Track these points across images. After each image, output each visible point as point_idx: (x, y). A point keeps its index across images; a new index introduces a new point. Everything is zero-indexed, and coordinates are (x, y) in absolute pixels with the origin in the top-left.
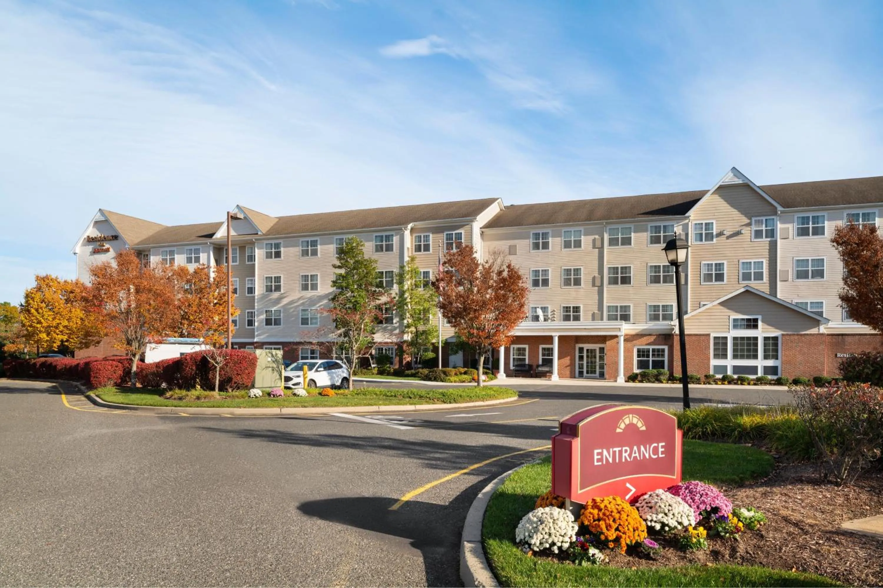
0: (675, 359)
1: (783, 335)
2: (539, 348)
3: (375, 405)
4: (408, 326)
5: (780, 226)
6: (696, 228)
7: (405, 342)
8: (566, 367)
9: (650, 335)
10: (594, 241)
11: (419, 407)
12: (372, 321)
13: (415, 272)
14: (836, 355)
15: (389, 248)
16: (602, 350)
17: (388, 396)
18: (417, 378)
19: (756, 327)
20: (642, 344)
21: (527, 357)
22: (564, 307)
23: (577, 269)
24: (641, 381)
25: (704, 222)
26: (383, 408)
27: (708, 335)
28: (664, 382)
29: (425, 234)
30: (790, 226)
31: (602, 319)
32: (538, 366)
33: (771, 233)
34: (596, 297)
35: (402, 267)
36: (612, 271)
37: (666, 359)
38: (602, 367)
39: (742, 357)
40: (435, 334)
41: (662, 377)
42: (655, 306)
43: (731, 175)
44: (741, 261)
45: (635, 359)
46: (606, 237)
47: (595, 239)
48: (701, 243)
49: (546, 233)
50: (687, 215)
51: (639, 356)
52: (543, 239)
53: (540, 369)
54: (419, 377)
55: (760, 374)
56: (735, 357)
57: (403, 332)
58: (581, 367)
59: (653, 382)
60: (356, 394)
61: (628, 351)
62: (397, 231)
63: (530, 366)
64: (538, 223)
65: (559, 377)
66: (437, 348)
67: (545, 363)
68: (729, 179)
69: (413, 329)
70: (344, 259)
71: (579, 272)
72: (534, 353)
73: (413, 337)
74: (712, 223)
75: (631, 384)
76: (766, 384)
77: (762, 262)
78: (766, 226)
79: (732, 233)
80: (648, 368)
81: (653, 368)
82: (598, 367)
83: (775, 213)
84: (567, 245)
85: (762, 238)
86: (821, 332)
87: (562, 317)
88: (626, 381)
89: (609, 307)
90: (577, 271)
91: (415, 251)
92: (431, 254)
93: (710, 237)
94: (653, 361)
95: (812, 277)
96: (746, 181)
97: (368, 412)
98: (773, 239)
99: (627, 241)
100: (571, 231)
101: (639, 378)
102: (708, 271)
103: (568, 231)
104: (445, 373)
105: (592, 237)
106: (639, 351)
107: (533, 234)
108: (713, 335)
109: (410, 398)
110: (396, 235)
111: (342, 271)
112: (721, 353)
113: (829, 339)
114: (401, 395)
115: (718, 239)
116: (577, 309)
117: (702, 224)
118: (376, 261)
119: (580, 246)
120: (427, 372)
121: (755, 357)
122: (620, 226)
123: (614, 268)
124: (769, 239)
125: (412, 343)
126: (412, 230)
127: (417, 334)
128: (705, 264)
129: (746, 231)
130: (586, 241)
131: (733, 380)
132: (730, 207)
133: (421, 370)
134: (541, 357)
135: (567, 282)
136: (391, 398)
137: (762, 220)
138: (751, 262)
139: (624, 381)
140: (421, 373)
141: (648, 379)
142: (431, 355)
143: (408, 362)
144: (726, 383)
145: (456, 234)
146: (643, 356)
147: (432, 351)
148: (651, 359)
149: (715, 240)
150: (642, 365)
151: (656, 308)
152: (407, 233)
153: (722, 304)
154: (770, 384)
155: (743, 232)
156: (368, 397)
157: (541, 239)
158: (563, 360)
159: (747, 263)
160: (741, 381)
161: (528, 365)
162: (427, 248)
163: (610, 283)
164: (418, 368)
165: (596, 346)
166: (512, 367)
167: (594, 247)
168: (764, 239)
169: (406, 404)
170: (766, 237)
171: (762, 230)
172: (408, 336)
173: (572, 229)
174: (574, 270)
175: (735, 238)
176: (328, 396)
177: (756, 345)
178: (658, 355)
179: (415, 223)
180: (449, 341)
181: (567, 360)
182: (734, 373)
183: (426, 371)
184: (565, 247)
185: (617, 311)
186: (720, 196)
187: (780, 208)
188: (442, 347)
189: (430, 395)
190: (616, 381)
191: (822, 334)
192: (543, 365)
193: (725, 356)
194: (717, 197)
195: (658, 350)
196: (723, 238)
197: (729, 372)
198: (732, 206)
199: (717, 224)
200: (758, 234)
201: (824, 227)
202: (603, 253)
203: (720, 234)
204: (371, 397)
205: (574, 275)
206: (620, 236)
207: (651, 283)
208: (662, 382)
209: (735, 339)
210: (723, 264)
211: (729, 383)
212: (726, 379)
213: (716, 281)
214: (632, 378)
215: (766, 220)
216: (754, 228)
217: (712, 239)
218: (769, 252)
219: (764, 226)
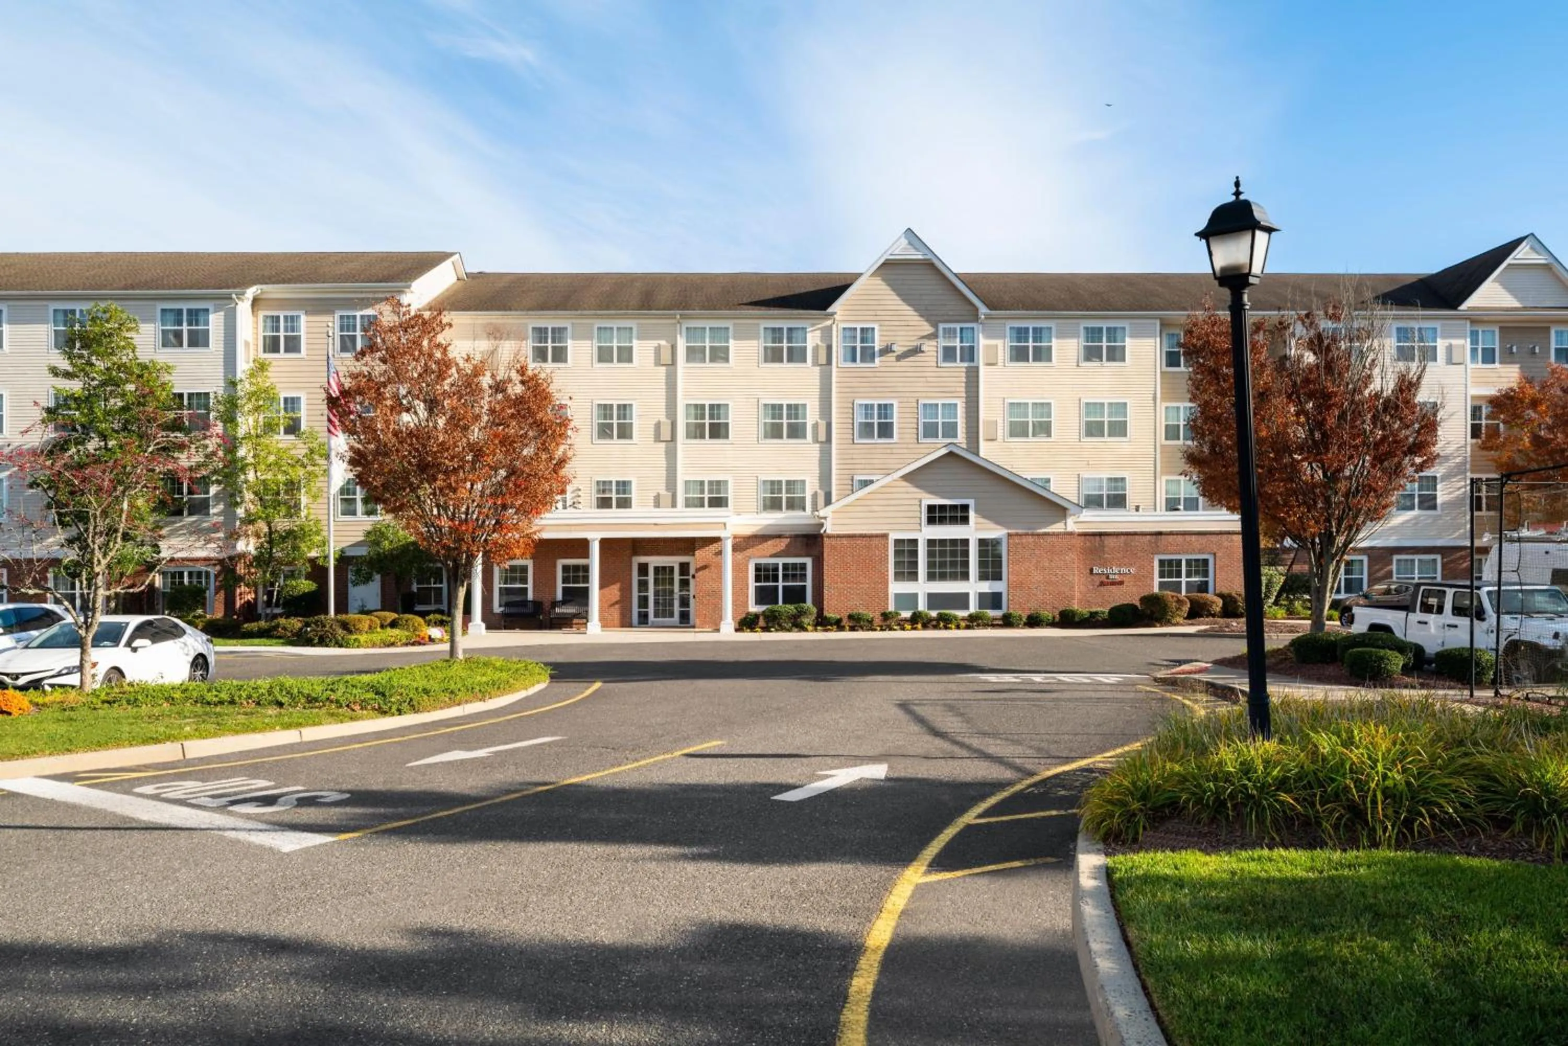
0: (826, 584)
1: (1009, 535)
2: (555, 566)
3: (169, 738)
4: (250, 520)
5: (983, 342)
6: (845, 337)
7: (242, 556)
8: (613, 605)
9: (779, 536)
10: (658, 350)
11: (311, 734)
12: (154, 510)
13: (264, 397)
14: (1092, 570)
15: (199, 340)
16: (684, 568)
17: (209, 703)
18: (274, 641)
19: (965, 520)
20: (763, 556)
21: (530, 586)
22: (598, 482)
23: (625, 406)
24: (766, 629)
25: (859, 326)
26: (199, 748)
27: (885, 536)
28: (810, 628)
29: (289, 313)
30: (999, 343)
31: (674, 505)
32: (555, 604)
33: (970, 354)
34: (663, 462)
35: (232, 384)
36: (693, 411)
37: (809, 584)
38: (685, 602)
39: (943, 577)
40: (317, 539)
41: (806, 620)
42: (772, 482)
43: (904, 242)
44: (922, 402)
45: (752, 585)
46: (682, 344)
47: (659, 346)
48: (854, 365)
49: (560, 329)
50: (830, 310)
51: (758, 579)
52: (553, 341)
53: (557, 610)
54: (280, 637)
55: (973, 608)
56: (931, 577)
57: (233, 536)
58: (644, 601)
59: (789, 630)
60: (103, 702)
61: (739, 569)
62: (218, 302)
63: (537, 604)
64: (543, 307)
65: (603, 626)
66: (325, 570)
67: (568, 598)
68: (902, 251)
69: (263, 527)
70: (81, 357)
71: (628, 412)
72: (544, 577)
73: (262, 546)
74: (873, 329)
75: (747, 636)
76: (986, 626)
77: (956, 405)
78: (961, 341)
79: (905, 349)
80: (777, 603)
81: (784, 602)
82: (676, 603)
83: (975, 318)
84: (604, 356)
85: (955, 361)
86: (1069, 529)
87: (594, 502)
88: (737, 630)
89: (687, 482)
90: (624, 409)
91: (265, 351)
92: (302, 359)
93: (869, 355)
94: (784, 587)
95: (1034, 435)
96: (929, 256)
97: (146, 767)
98: (972, 364)
99: (721, 355)
100: (612, 329)
101: (762, 622)
102: (866, 418)
103: (605, 328)
104: (345, 626)
105: (655, 343)
106: (758, 568)
107: (534, 329)
108: (893, 536)
109: (280, 705)
110: (215, 312)
111: (75, 386)
112: (907, 571)
113: (1079, 542)
114: (249, 697)
115: (883, 358)
116: (624, 486)
117: (855, 329)
118: (168, 369)
119: (630, 360)
120: (300, 625)
121: (965, 576)
122: (708, 324)
123: (696, 406)
124: (966, 364)
125: (262, 560)
126: (256, 302)
127: (272, 539)
128: (861, 405)
129: (929, 346)
130: (643, 350)
131: (931, 620)
132: (900, 302)
133: (282, 621)
134: (560, 586)
135: (604, 431)
136: (218, 709)
137: (955, 329)
138: (937, 405)
139: (732, 630)
140: (285, 629)
141: (780, 625)
142: (305, 585)
143: (249, 601)
144: (919, 626)
145: (362, 317)
146: (767, 579)
147: (309, 577)
148: (781, 584)
149: (877, 360)
150: (765, 595)
151: (775, 486)
152: (244, 308)
153: (907, 478)
154: (994, 626)
155: (924, 348)
156: (144, 709)
157: (550, 340)
158: (606, 591)
159: (931, 405)
160: (944, 622)
161: (533, 602)
162: (293, 345)
163: (688, 436)
164: (275, 616)
165: (673, 561)
166: (497, 609)
167: (658, 363)
168: (959, 363)
169: (269, 727)
170: (962, 360)
171: (955, 348)
172: (247, 545)
173: (615, 324)
174: (619, 406)
175: (911, 359)
176: (9, 714)
177: (966, 553)
178: (794, 576)
179: (264, 287)
180: (348, 554)
181: (614, 591)
182: (931, 606)
183: (295, 623)
184: (601, 360)
185: (702, 492)
186: (883, 280)
187: (983, 310)
188: (336, 567)
189: (339, 693)
190: (718, 630)
191: (1071, 534)
192: (564, 602)
193: (913, 576)
194: (878, 281)
195: (794, 566)
196: (891, 358)
197: (922, 606)
198: (904, 300)
199: (880, 331)
200: (949, 354)
201: (1050, 348)
202: (676, 376)
203: (886, 350)
204: (156, 711)
205: (619, 418)
206: (708, 344)
207: (766, 437)
208: (805, 630)
209: (931, 543)
210: (892, 405)
211: (925, 627)
212: (916, 620)
213: (880, 436)
214: (747, 623)
215: (962, 329)
216: (943, 342)
217: (872, 359)
218: (967, 387)
219: (958, 340)
